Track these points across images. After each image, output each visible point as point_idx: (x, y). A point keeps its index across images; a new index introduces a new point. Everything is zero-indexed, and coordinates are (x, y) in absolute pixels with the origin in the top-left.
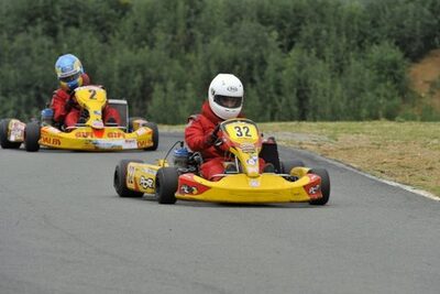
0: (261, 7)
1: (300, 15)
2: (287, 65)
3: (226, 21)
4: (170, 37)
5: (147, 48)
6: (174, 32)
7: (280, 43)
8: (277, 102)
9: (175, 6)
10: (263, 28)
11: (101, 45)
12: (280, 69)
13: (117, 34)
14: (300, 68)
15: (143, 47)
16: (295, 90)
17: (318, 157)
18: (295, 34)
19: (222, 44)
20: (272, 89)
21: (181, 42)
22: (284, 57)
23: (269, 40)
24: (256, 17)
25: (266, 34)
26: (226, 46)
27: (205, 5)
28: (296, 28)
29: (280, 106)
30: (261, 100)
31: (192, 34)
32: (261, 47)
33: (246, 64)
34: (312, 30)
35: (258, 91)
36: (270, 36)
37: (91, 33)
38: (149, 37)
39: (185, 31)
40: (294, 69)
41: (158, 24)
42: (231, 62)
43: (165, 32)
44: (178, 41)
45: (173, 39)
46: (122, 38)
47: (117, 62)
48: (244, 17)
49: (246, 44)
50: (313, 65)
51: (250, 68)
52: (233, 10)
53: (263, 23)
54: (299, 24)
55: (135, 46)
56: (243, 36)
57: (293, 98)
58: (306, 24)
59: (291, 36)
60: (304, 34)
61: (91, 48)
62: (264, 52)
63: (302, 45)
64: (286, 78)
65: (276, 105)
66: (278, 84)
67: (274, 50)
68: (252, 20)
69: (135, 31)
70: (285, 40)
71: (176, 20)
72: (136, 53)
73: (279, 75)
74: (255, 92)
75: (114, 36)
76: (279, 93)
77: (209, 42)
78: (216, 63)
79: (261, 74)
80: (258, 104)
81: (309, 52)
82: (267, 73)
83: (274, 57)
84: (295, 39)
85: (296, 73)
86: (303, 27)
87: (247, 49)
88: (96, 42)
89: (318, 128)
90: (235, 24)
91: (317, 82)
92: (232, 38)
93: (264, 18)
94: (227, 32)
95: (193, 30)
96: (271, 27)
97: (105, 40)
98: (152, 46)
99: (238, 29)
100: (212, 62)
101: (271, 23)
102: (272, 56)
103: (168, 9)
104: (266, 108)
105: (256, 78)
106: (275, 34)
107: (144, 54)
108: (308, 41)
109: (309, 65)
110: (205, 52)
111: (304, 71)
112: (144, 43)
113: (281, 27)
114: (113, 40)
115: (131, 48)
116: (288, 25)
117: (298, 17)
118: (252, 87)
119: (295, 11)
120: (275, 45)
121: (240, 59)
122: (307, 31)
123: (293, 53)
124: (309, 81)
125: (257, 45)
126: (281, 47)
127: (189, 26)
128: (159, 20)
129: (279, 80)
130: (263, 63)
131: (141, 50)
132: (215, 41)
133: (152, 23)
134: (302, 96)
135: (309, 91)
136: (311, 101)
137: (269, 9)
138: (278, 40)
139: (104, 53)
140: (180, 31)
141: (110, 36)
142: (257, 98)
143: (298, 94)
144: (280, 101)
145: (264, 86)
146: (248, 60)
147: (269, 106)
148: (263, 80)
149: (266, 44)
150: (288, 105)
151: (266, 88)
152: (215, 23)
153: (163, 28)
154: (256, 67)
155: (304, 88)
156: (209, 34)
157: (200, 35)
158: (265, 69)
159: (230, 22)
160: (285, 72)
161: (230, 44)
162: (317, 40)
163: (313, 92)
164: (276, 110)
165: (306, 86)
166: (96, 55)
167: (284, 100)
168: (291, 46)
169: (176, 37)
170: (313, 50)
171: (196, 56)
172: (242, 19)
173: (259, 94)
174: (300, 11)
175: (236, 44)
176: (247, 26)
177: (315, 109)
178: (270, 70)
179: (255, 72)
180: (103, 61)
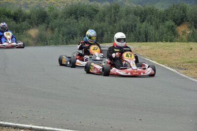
0: (135, 11)
2: (142, 27)
6: (111, 18)
9: (111, 10)
10: (136, 16)
12: (140, 28)
16: (144, 34)
18: (145, 18)
19: (124, 21)
20: (138, 33)
21: (113, 20)
22: (142, 24)
23: (137, 20)
24: (134, 13)
25: (136, 18)
27: (119, 10)
28: (145, 16)
33: (131, 26)
35: (134, 34)
37: (87, 18)
38: (104, 19)
42: (126, 26)
43: (108, 18)
45: (110, 20)
46: (96, 19)
50: (149, 27)
51: (132, 28)
52: (127, 11)
55: (100, 22)
56: (130, 19)
57: (144, 36)
59: (143, 19)
60: (147, 18)
61: (87, 22)
62: (136, 23)
64: (142, 30)
68: (132, 14)
69: (100, 17)
71: (111, 14)
73: (140, 30)
76: (140, 35)
77: (120, 20)
79: (135, 29)
80: (134, 38)
81: (148, 23)
83: (138, 24)
84: (145, 20)
85: (145, 29)
86: (147, 16)
87: (131, 22)
88: (89, 21)
90: (128, 15)
91: (151, 31)
93: (136, 14)
94: (126, 18)
95: (116, 17)
97: (91, 20)
98: (104, 22)
99: (129, 17)
100: (121, 26)
101: (138, 15)
103: (109, 11)
104: (136, 39)
105: (134, 30)
106: (139, 18)
107: (102, 23)
108: (148, 20)
110: (119, 23)
111: (147, 28)
112: (102, 21)
113: (141, 16)
114: (93, 20)
115: (98, 22)
116: (143, 16)
117: (146, 13)
119: (145, 11)
120: (139, 21)
121: (129, 25)
122: (148, 17)
123: (144, 23)
124: (148, 31)
126: (141, 22)
127: (115, 16)
128: (107, 14)
129: (140, 31)
130: (135, 26)
132: (122, 20)
133: (104, 15)
136: (149, 37)
137: (137, 11)
139: (91, 24)
140: (112, 17)
142: (134, 36)
144: (140, 37)
148: (135, 31)
149: (135, 20)
150: (142, 38)
151: (136, 33)
152: (122, 15)
153: (107, 16)
155: (147, 33)
156: (120, 18)
157: (118, 18)
159: (126, 15)
161: (126, 21)
162: (151, 20)
163: (150, 34)
164: (139, 39)
166: (88, 24)
168: (143, 21)
170: (150, 22)
171: (117, 24)
172: (130, 14)
175: (128, 21)
176: (131, 16)
177: (150, 39)
178: (137, 28)
179: (133, 29)
180: (90, 26)
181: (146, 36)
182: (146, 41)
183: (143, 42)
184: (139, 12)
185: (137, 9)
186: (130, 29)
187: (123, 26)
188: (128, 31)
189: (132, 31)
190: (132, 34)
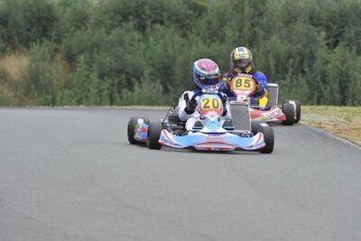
0: (313, 11)
1: (345, 19)
2: (332, 59)
3: (283, 22)
4: (237, 33)
5: (218, 42)
6: (241, 30)
7: (327, 41)
8: (323, 90)
9: (242, 10)
10: (314, 29)
11: (181, 39)
12: (327, 63)
13: (194, 30)
14: (343, 62)
15: (215, 41)
16: (338, 80)
17: (331, 135)
18: (340, 34)
19: (279, 41)
20: (318, 79)
21: (246, 38)
22: (329, 53)
23: (318, 38)
24: (308, 20)
25: (316, 34)
26: (282, 42)
27: (267, 9)
28: (340, 30)
29: (325, 93)
30: (309, 87)
31: (255, 32)
32: (311, 45)
33: (298, 58)
34: (353, 32)
35: (307, 80)
36: (320, 35)
37: (172, 29)
38: (220, 33)
39: (249, 29)
40: (338, 63)
41: (228, 23)
42: (286, 56)
43: (234, 30)
44: (243, 37)
45: (240, 36)
46: (198, 34)
47: (192, 53)
48: (298, 19)
49: (299, 41)
50: (353, 60)
51: (302, 61)
52: (289, 13)
53: (314, 25)
54: (343, 27)
55: (208, 41)
56: (297, 35)
57: (336, 87)
58: (349, 27)
59: (336, 36)
60: (347, 35)
61: (172, 41)
62: (314, 49)
63: (345, 43)
64: (331, 70)
65: (321, 92)
66: (324, 75)
67: (322, 47)
68: (305, 22)
69: (209, 28)
70: (331, 39)
71: (242, 20)
72: (209, 46)
73: (325, 68)
74: (305, 81)
75: (191, 32)
76: (325, 82)
77: (269, 39)
78: (274, 57)
79: (310, 67)
80: (307, 91)
81: (351, 50)
82: (315, 65)
83: (322, 52)
84: (339, 38)
85: (340, 66)
86: (346, 29)
87: (299, 46)
88: (177, 38)
89: (340, 111)
90: (291, 25)
91: (356, 74)
92: (288, 36)
93: (313, 20)
94: (284, 31)
95: (256, 29)
96: (320, 28)
97: (185, 36)
98: (222, 41)
99: (293, 29)
100: (271, 55)
101: (320, 24)
102: (320, 52)
103: (237, 11)
104: (313, 95)
105: (306, 69)
106: (323, 34)
107: (216, 47)
108: (350, 40)
109: (350, 60)
110: (265, 46)
111: (346, 65)
112: (216, 38)
113: (328, 28)
114: (191, 36)
115: (205, 42)
116: (334, 27)
117: (343, 21)
118: (302, 77)
119: (340, 15)
120: (323, 43)
121: (294, 54)
122: (350, 33)
123: (337, 49)
124: (349, 73)
125: (308, 43)
126: (328, 44)
127: (253, 25)
128: (229, 20)
129: (325, 72)
130: (312, 57)
131: (213, 44)
132: (273, 38)
133: (223, 22)
134: (343, 85)
135: (350, 82)
136: (351, 89)
137: (319, 14)
138: (325, 39)
139: (183, 45)
140: (245, 30)
141: (188, 32)
142: (306, 86)
143: (340, 84)
144: (325, 88)
145: (312, 76)
146: (300, 54)
147: (316, 93)
148: (312, 71)
149: (315, 41)
150: (332, 93)
151: (314, 78)
152: (274, 23)
153: (231, 26)
154: (306, 60)
155: (345, 78)
156: (269, 32)
157: (262, 33)
158: (313, 62)
159: (287, 23)
160: (330, 66)
161: (286, 41)
162: (357, 39)
163: (353, 82)
164: (321, 96)
165: (347, 77)
166: (176, 47)
167: (328, 88)
168: (335, 44)
169: (242, 34)
170: (354, 48)
171: (258, 50)
172: (296, 21)
173: (308, 82)
174: (345, 15)
175: (291, 41)
176: (301, 27)
177: (353, 96)
178: (318, 63)
179: (306, 64)
180: (181, 52)
181: (343, 88)
182: (343, 103)
183: (334, 103)
184: (324, 16)
185: (317, 7)
186: (297, 65)
187: (277, 57)
188: (291, 70)
189: (303, 72)
190: (303, 81)
